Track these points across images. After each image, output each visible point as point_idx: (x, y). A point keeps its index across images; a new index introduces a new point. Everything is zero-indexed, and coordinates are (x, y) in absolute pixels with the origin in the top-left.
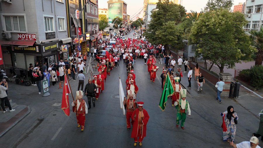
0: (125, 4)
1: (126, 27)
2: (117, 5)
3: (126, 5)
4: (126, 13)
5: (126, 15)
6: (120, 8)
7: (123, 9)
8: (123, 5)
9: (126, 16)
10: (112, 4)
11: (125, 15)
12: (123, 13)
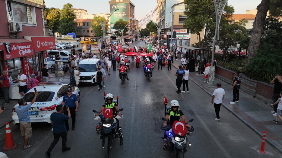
0: (132, 6)
1: (133, 34)
2: (121, 7)
3: (134, 7)
4: (134, 17)
5: (134, 19)
6: (125, 10)
7: (130, 11)
8: (130, 6)
9: (134, 21)
10: (115, 5)
11: (132, 18)
12: (130, 16)
